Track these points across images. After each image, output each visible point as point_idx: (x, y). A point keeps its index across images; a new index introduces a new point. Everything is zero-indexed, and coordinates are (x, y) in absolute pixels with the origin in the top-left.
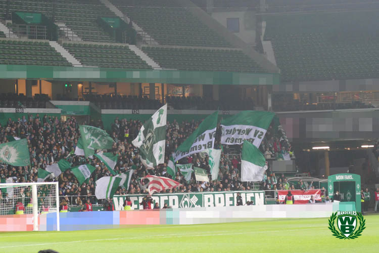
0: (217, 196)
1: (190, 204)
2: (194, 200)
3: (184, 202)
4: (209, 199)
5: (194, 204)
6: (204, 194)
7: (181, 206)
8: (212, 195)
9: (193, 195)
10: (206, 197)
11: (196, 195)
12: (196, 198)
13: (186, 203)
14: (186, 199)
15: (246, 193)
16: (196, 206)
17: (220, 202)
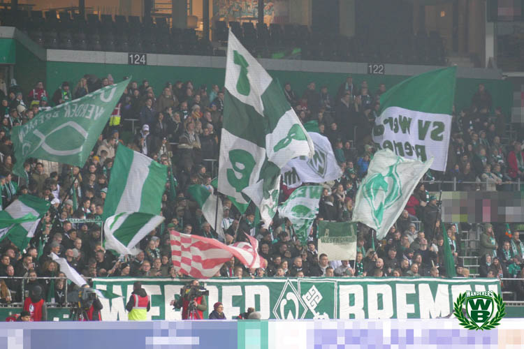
0: (373, 290)
1: (301, 310)
2: (313, 297)
3: (284, 302)
4: (352, 297)
5: (312, 309)
6: (340, 283)
7: (276, 314)
8: (360, 288)
9: (310, 285)
10: (344, 292)
11: (318, 286)
12: (318, 293)
13: (290, 306)
14: (290, 296)
15: (450, 285)
16: (317, 315)
17: (380, 307)
